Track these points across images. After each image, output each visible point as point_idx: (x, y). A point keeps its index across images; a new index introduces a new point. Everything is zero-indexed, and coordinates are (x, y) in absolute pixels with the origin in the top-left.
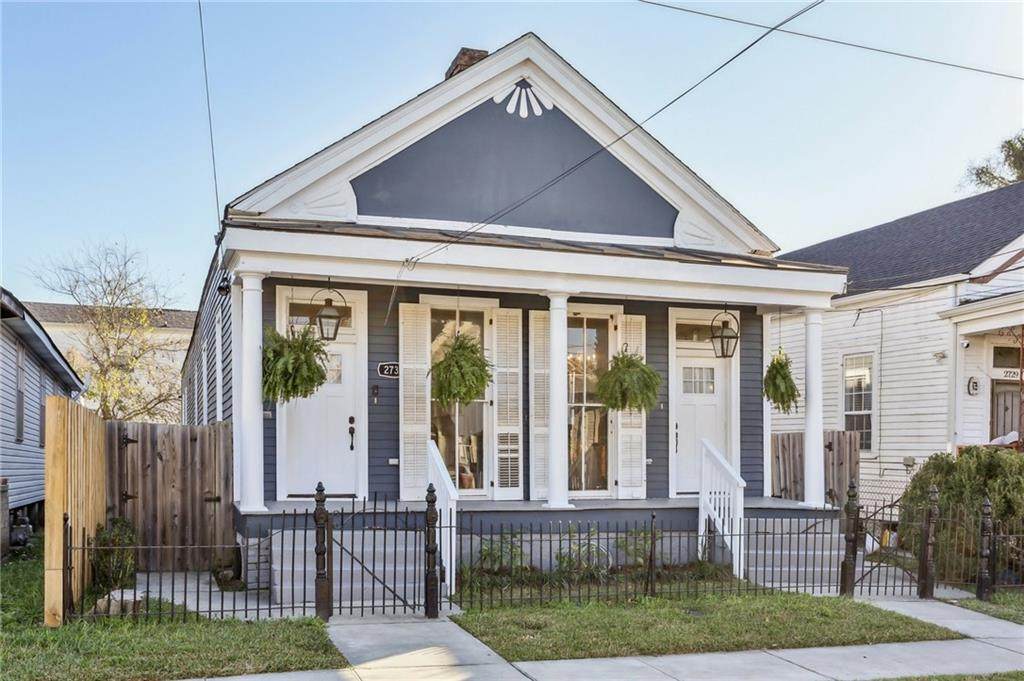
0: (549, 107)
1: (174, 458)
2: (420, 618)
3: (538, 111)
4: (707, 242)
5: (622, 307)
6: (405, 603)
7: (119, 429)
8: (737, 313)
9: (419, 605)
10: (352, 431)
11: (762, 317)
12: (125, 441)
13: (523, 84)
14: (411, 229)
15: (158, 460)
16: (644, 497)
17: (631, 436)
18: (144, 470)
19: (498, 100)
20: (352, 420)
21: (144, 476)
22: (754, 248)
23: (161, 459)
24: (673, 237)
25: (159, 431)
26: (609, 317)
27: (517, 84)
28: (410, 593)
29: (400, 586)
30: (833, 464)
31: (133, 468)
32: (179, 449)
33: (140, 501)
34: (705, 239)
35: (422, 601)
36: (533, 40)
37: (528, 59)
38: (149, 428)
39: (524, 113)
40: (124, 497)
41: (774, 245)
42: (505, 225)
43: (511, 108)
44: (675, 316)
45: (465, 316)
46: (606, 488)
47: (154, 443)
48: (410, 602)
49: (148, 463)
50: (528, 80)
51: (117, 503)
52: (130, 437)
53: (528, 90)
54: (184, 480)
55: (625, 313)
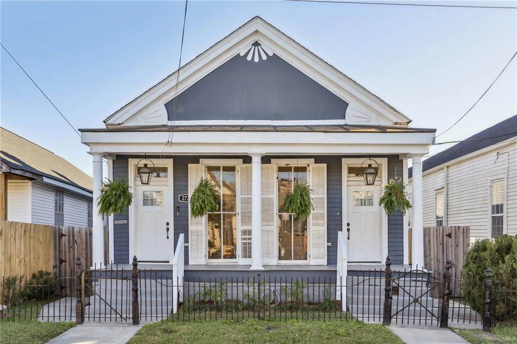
0: (271, 54)
1: (82, 243)
2: (129, 324)
3: (264, 57)
4: (366, 120)
5: (314, 159)
6: (121, 316)
7: (59, 230)
8: (386, 159)
9: (129, 318)
10: (168, 229)
11: (402, 160)
12: (61, 235)
13: (256, 44)
14: (195, 126)
15: (75, 244)
16: (326, 264)
17: (318, 231)
18: (69, 249)
19: (242, 54)
20: (168, 224)
21: (69, 251)
22: (395, 122)
23: (76, 243)
24: (345, 119)
25: (76, 230)
26: (306, 166)
27: (253, 45)
28: (124, 311)
29: (119, 307)
30: (452, 246)
31: (65, 248)
32: (84, 239)
33: (67, 263)
34: (365, 118)
35: (131, 316)
36: (258, 20)
37: (257, 31)
38: (71, 228)
39: (256, 59)
40: (61, 261)
41: (407, 118)
42: (245, 120)
43: (249, 58)
44: (346, 163)
45: (226, 169)
46: (306, 259)
47: (73, 236)
48: (124, 316)
49: (71, 245)
50: (258, 42)
51: (58, 264)
52: (63, 233)
53: (259, 47)
54: (87, 253)
55: (315, 163)
